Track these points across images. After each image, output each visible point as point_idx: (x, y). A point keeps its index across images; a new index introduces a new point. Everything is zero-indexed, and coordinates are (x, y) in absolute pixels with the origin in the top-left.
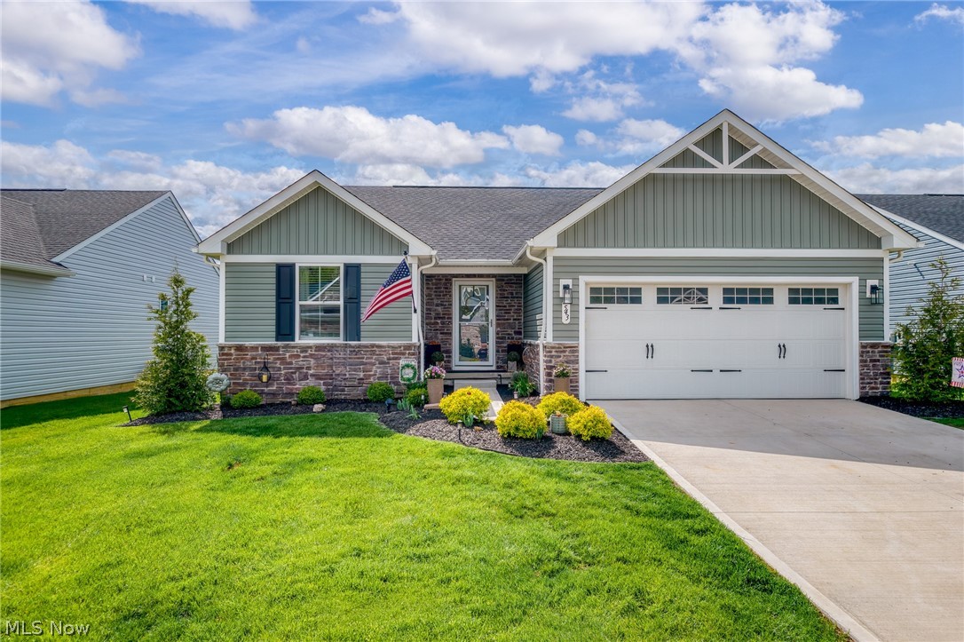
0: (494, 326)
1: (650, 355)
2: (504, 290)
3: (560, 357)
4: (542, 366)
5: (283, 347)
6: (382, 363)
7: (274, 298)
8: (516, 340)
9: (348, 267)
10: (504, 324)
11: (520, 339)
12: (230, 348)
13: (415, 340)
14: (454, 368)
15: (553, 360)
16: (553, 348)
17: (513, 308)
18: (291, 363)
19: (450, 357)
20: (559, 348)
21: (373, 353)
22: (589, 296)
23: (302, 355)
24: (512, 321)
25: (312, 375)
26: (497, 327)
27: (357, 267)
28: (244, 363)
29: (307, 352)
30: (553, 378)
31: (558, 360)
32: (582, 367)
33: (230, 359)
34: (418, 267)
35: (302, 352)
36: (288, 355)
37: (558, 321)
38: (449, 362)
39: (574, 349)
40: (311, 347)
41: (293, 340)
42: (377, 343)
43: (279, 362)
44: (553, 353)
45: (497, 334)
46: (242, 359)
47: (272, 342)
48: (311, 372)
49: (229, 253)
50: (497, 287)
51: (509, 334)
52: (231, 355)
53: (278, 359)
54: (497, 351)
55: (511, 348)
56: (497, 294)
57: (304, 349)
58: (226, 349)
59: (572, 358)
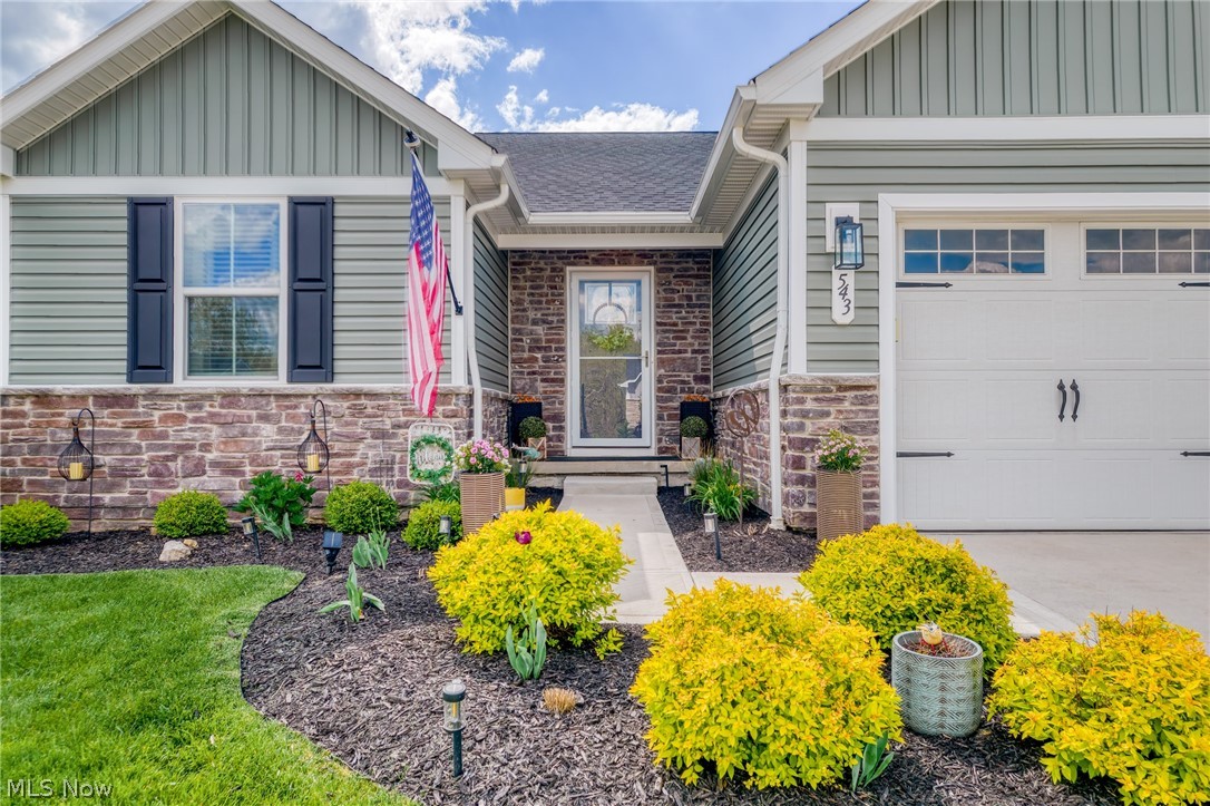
0: (653, 366)
1: (1068, 412)
2: (673, 291)
3: (827, 414)
4: (775, 439)
5: (146, 396)
6: (381, 435)
7: (124, 281)
8: (699, 392)
9: (296, 204)
10: (674, 360)
11: (707, 391)
12: (22, 397)
13: (458, 381)
14: (571, 453)
15: (808, 422)
16: (807, 389)
17: (691, 328)
18: (164, 435)
19: (562, 428)
20: (825, 390)
21: (358, 411)
22: (902, 252)
23: (190, 415)
24: (689, 355)
25: (215, 464)
26: (658, 367)
27: (324, 206)
28: (53, 434)
29: (200, 408)
30: (808, 472)
31: (823, 422)
32: (887, 442)
33: (23, 426)
34: (468, 206)
35: (190, 408)
36: (157, 415)
37: (820, 317)
38: (560, 439)
39: (865, 393)
40: (209, 397)
41: (168, 379)
42: (366, 386)
43: (136, 432)
44: (810, 405)
45: (659, 381)
46: (49, 424)
47: (119, 385)
48: (209, 456)
49: (19, 171)
50: (659, 284)
51: (683, 382)
52: (23, 415)
53: (137, 425)
54: (660, 418)
55: (687, 409)
56: (658, 299)
57: (196, 401)
58: (12, 401)
59: (861, 418)
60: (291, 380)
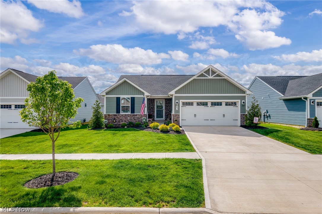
1: (195, 117)
2: (167, 102)
4: (172, 119)
5: (118, 115)
6: (139, 118)
7: (116, 104)
14: (155, 120)
15: (174, 117)
17: (169, 106)
18: (120, 118)
19: (154, 117)
20: (176, 115)
22: (182, 104)
23: (122, 116)
24: (168, 109)
27: (134, 98)
28: (110, 118)
30: (174, 121)
32: (180, 119)
34: (147, 97)
37: (175, 109)
41: (120, 113)
42: (137, 114)
43: (117, 118)
45: (165, 112)
48: (123, 120)
49: (106, 95)
51: (168, 112)
52: (107, 116)
54: (165, 116)
59: (178, 117)
60: (131, 113)
